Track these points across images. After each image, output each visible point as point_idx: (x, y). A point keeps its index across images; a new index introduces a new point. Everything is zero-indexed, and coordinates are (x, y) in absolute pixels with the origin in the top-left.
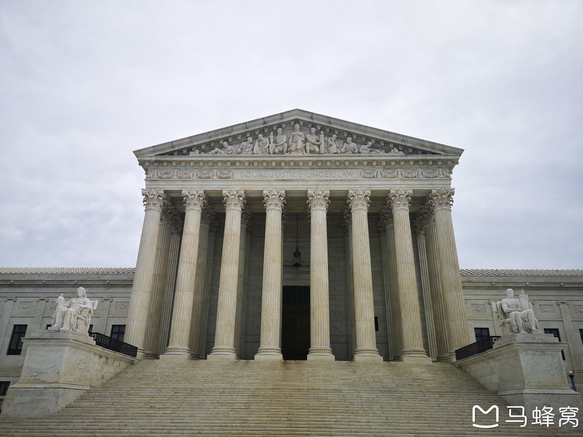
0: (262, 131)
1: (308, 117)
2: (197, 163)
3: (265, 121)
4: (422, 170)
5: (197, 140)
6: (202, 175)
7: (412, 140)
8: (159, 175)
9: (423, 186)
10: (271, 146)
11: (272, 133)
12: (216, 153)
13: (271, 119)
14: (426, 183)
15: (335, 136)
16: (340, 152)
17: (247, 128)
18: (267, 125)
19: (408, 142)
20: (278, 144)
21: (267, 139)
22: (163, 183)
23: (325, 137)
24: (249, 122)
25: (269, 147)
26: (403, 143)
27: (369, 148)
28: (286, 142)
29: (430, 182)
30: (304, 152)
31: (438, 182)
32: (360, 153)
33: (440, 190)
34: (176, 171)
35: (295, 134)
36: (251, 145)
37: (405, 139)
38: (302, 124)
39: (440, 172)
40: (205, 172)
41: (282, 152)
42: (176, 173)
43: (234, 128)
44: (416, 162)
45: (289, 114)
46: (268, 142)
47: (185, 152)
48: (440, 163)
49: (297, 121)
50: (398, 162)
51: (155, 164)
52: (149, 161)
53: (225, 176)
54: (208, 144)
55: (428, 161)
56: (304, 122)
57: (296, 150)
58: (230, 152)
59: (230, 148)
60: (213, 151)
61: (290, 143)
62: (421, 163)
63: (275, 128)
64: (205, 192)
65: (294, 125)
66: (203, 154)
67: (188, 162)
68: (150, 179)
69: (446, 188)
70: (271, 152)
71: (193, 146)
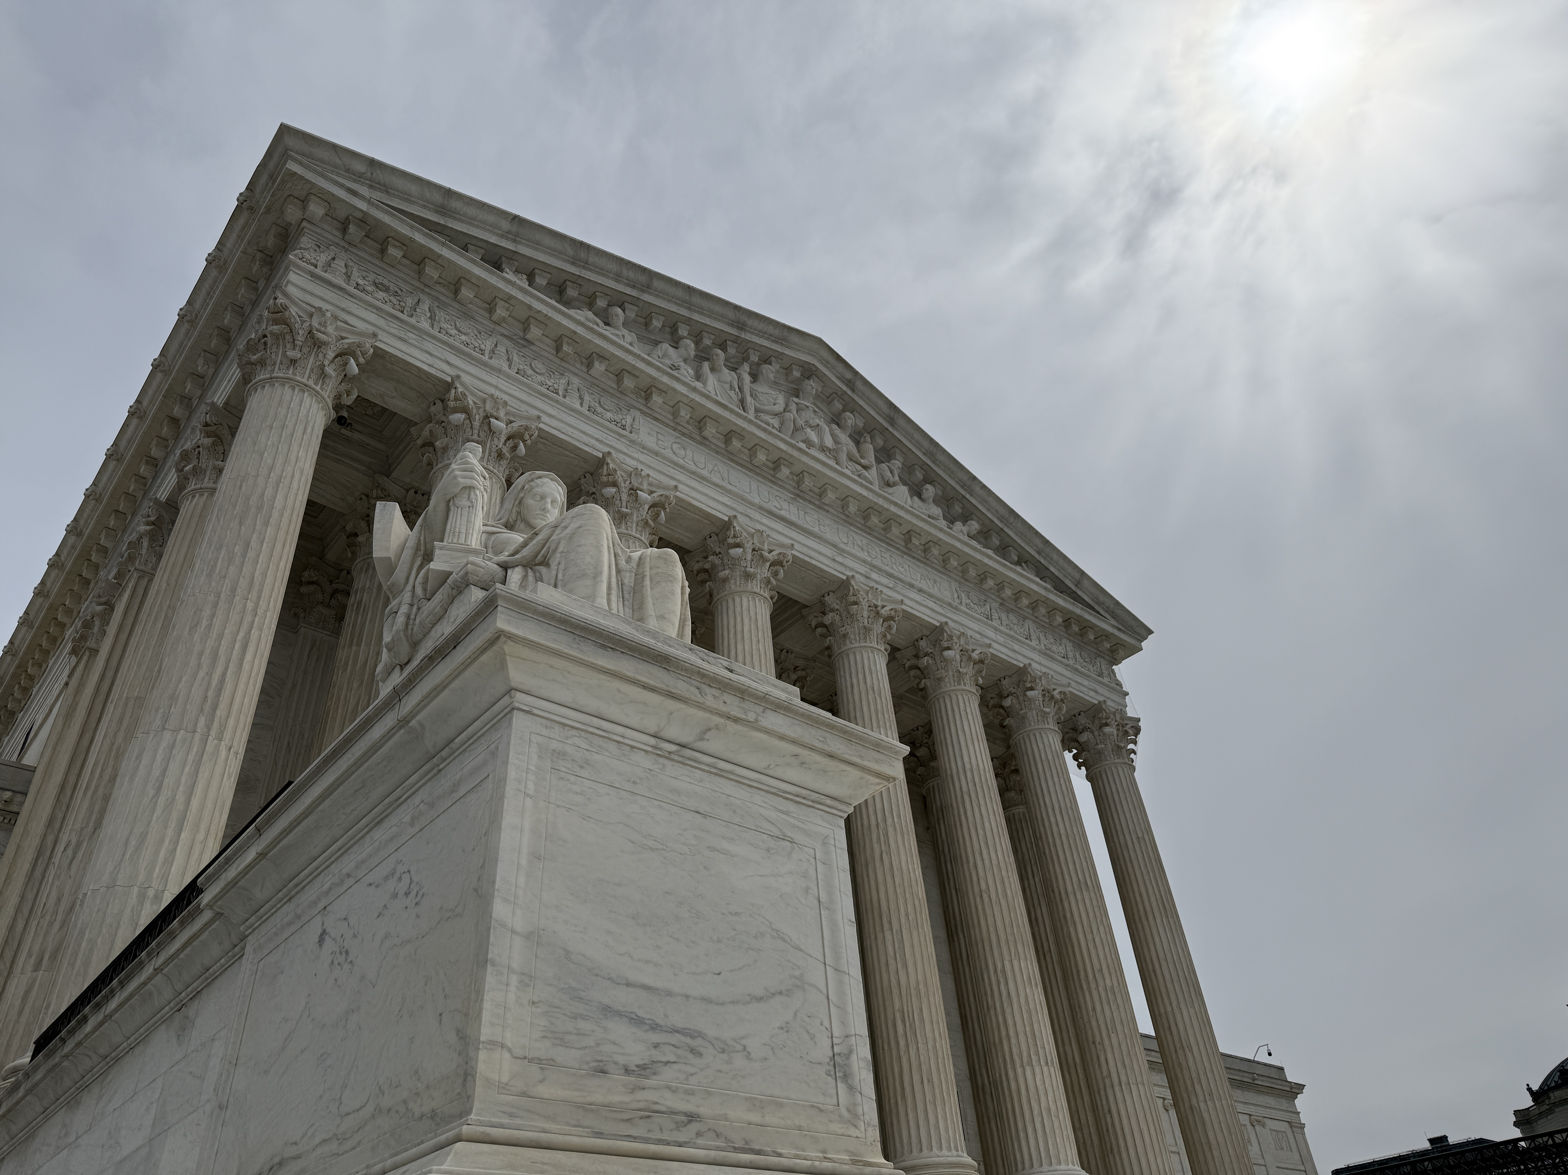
1: (841, 378)
4: (1073, 647)
5: (536, 245)
6: (528, 371)
8: (356, 279)
9: (1082, 688)
13: (756, 323)
14: (1086, 683)
17: (688, 305)
18: (740, 335)
21: (735, 375)
22: (372, 317)
26: (1042, 561)
29: (1091, 684)
31: (1105, 692)
34: (428, 301)
35: (805, 403)
39: (1104, 666)
40: (541, 366)
42: (426, 306)
43: (656, 283)
44: (1068, 619)
46: (736, 386)
47: (473, 255)
50: (1030, 602)
51: (351, 229)
53: (608, 415)
55: (1086, 627)
59: (626, 335)
62: (1075, 628)
63: (755, 356)
68: (315, 271)
71: (514, 255)
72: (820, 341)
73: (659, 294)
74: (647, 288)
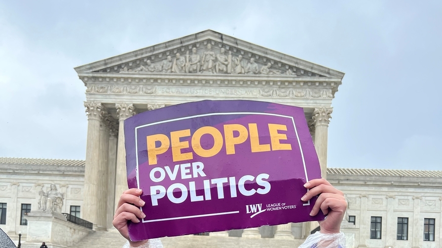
0: (179, 49)
1: (219, 38)
2: (126, 79)
3: (182, 40)
4: (310, 90)
5: (126, 58)
6: (131, 90)
7: (304, 63)
8: (96, 90)
9: (309, 104)
10: (186, 65)
11: (188, 52)
12: (142, 70)
13: (187, 39)
14: (312, 102)
15: (240, 56)
16: (243, 72)
17: (166, 47)
18: (184, 45)
19: (301, 64)
20: (193, 63)
21: (184, 58)
22: (100, 97)
23: (232, 57)
24: (169, 42)
25: (185, 66)
26: (297, 66)
27: (269, 68)
28: (199, 62)
29: (315, 101)
30: (214, 71)
31: (321, 102)
32: (260, 73)
33: (321, 109)
34: (109, 85)
35: (207, 53)
36: (171, 64)
37: (298, 61)
38: (213, 43)
39: (325, 92)
40: (133, 87)
41: (195, 71)
42: (109, 88)
43: (156, 48)
44: (305, 83)
45: (202, 34)
46: (184, 61)
47: (116, 69)
48: (325, 84)
49: (209, 41)
50: (290, 82)
51: (92, 79)
52: (87, 77)
53: (149, 91)
54: (134, 62)
55: (315, 82)
56: (215, 42)
57: (208, 69)
58: (153, 70)
59: (152, 65)
60: (139, 69)
61: (203, 63)
62: (309, 84)
63: (190, 47)
64: (134, 105)
65: (207, 45)
66: (131, 72)
67: (118, 78)
68: (89, 93)
69: (327, 107)
70: (187, 71)
71: (122, 64)
72: (209, 30)
73: (157, 49)
74: (154, 50)
